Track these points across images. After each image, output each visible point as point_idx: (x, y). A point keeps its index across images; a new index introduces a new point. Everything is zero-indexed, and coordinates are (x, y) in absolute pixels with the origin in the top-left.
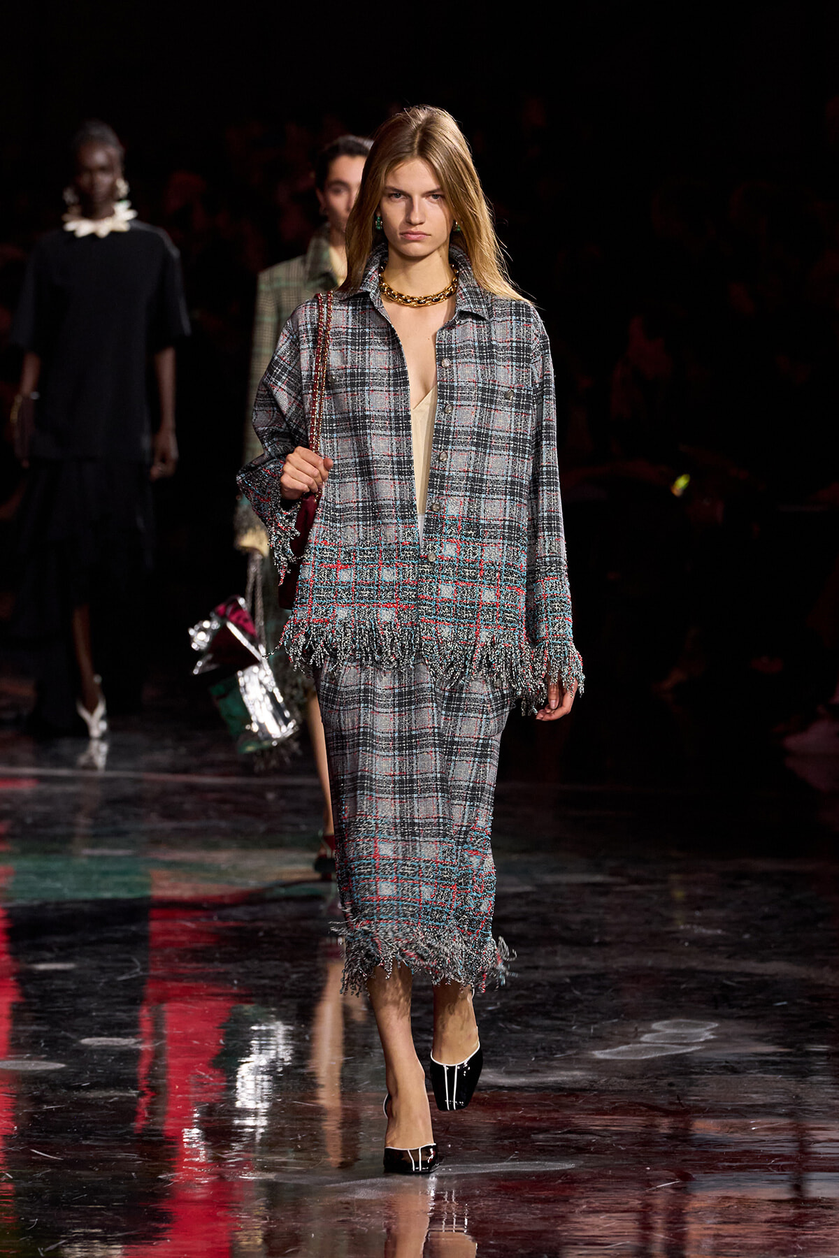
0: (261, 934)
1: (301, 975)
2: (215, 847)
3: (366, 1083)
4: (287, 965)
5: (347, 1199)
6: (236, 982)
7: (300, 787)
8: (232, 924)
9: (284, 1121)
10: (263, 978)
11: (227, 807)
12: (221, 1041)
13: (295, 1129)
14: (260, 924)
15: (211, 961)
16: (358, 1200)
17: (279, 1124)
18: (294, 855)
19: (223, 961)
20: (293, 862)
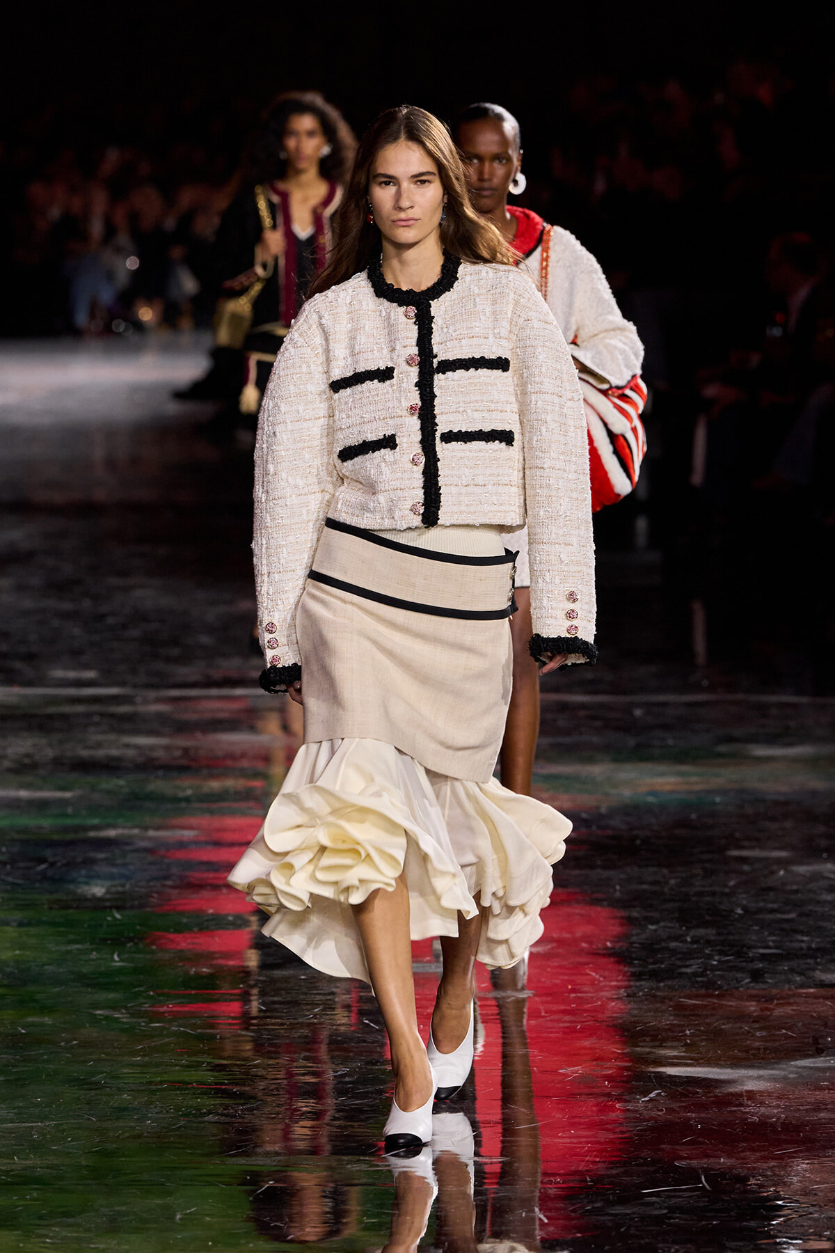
0: (638, 842)
1: (679, 880)
2: (590, 760)
3: (748, 980)
4: (665, 871)
5: (736, 1090)
6: (618, 887)
7: (664, 704)
8: (610, 832)
9: (672, 1018)
10: (643, 883)
11: (598, 723)
12: (609, 944)
13: (683, 1026)
14: (635, 832)
15: (592, 867)
16: (748, 1092)
17: (669, 1020)
18: (663, 768)
19: (605, 867)
20: (662, 774)
